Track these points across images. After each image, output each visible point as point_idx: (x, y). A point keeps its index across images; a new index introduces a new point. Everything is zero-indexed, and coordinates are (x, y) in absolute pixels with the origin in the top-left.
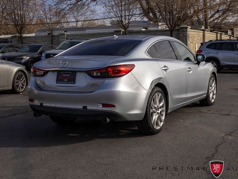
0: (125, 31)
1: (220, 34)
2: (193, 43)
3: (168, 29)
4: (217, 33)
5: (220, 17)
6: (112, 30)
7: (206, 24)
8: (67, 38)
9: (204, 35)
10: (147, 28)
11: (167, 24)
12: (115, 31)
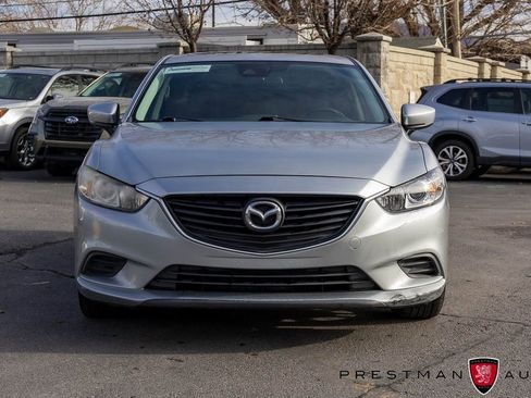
0: (191, 45)
1: (493, 66)
2: (400, 88)
3: (320, 41)
4: (480, 62)
5: (495, 16)
6: (152, 43)
7: (450, 33)
8: (12, 64)
9: (437, 66)
10: (261, 41)
11: (317, 28)
12: (161, 46)
